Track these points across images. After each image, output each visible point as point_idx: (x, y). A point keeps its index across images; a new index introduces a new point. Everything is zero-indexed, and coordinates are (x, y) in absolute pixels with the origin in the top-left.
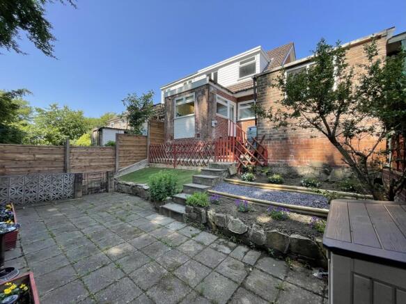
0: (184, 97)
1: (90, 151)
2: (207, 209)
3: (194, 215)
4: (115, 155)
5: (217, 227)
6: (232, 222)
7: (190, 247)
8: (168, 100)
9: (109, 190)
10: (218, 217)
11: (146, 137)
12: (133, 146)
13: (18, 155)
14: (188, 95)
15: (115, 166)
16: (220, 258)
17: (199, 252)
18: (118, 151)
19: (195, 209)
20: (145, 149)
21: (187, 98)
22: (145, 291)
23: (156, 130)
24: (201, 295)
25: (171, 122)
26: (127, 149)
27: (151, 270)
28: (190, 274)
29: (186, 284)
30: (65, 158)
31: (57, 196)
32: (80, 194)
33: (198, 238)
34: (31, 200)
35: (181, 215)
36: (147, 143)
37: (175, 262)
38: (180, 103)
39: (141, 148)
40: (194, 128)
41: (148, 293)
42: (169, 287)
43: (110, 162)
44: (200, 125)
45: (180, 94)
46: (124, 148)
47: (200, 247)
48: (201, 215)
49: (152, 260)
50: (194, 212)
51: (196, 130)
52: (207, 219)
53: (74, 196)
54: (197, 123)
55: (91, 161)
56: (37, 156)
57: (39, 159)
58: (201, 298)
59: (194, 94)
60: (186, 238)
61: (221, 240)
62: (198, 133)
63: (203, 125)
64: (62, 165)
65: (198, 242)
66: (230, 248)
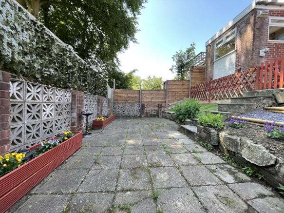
0: (224, 37)
1: (151, 92)
2: (220, 130)
3: (204, 135)
4: (166, 95)
5: (229, 151)
6: (249, 147)
7: (183, 159)
8: (209, 47)
9: (159, 116)
10: (229, 139)
11: (189, 81)
12: (178, 88)
13: (122, 95)
14: (229, 33)
15: (166, 102)
16: (210, 181)
17: (189, 165)
18: (167, 93)
19: (204, 128)
20: (187, 90)
21: (227, 37)
22: (121, 168)
23: (197, 75)
24: (155, 199)
25: (211, 65)
26: (174, 90)
27: (138, 159)
28: (162, 177)
29: (151, 182)
30: (139, 96)
31: (133, 115)
32: (143, 116)
33: (199, 155)
34: (123, 115)
35: (194, 133)
36: (189, 86)
37: (160, 163)
38: (219, 46)
39: (184, 90)
40: (235, 64)
41: (121, 170)
42: (137, 175)
43: (163, 99)
44: (243, 58)
45: (220, 37)
46: (172, 90)
47: (194, 162)
48: (210, 136)
49: (145, 154)
50: (204, 132)
51: (237, 65)
52: (219, 141)
53: (140, 117)
54: (238, 58)
55: (152, 98)
56: (129, 95)
57: (129, 97)
58: (152, 201)
59: (235, 29)
60: (185, 151)
61: (228, 166)
62: (239, 68)
63: (246, 57)
64: (138, 100)
65: (195, 158)
66: (236, 178)
